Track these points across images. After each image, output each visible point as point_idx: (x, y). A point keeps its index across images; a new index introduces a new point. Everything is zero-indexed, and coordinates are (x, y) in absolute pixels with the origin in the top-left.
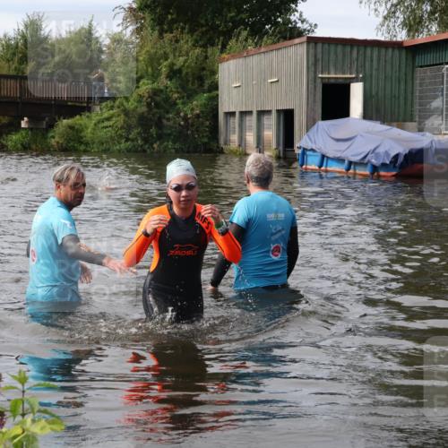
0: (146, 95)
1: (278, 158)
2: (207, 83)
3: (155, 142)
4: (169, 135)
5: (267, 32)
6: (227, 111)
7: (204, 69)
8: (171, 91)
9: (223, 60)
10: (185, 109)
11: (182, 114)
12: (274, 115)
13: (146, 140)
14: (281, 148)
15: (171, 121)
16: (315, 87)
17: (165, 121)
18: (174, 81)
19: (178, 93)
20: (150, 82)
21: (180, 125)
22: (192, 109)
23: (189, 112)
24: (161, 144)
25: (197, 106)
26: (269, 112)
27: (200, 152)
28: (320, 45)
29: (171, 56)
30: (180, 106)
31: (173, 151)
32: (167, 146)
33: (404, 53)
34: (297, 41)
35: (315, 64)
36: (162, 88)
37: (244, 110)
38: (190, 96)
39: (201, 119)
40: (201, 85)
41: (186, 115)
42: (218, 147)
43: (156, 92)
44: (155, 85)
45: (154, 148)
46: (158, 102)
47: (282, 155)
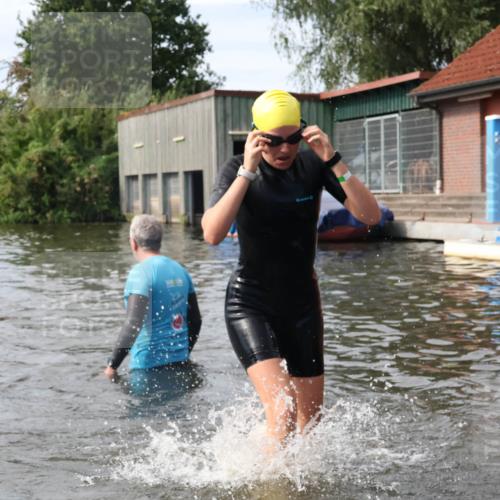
0: (37, 159)
1: (187, 224)
2: (105, 144)
3: (48, 211)
4: (64, 203)
5: (171, 87)
6: (128, 174)
7: (101, 128)
8: (65, 154)
9: (122, 118)
10: (81, 173)
11: (78, 179)
12: (181, 178)
13: (37, 210)
14: (190, 213)
15: (65, 187)
16: (226, 145)
17: (58, 188)
18: (68, 141)
19: (73, 155)
20: (41, 144)
21: (76, 191)
22: (90, 174)
23: (86, 177)
24: (55, 213)
25: (94, 169)
26: (175, 174)
27: (99, 220)
28: (229, 99)
29: (65, 115)
30: (76, 170)
31: (69, 221)
32: (61, 216)
33: (321, 106)
34: (203, 95)
35: (225, 121)
36: (54, 150)
37: (147, 172)
38: (86, 158)
39: (100, 185)
40: (99, 146)
41: (82, 180)
42: (120, 215)
43: (47, 156)
44: (46, 148)
45: (46, 218)
46: (51, 166)
47: (191, 221)
